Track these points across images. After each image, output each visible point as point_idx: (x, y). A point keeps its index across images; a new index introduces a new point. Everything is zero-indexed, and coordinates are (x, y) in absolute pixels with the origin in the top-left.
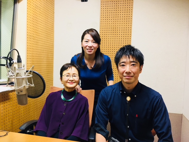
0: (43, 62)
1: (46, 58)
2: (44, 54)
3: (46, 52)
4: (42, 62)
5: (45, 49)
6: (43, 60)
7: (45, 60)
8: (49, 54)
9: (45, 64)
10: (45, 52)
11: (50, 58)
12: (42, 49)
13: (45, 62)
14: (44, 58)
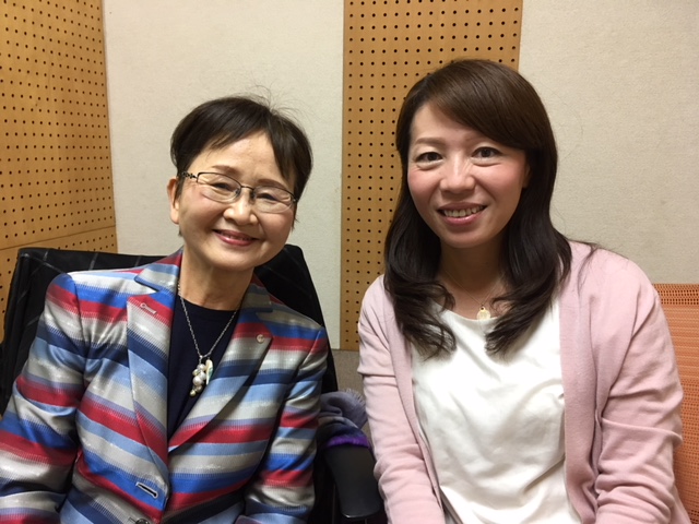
0: (38, 129)
1: (53, 106)
2: (42, 81)
3: (56, 70)
4: (29, 128)
5: (42, 57)
6: (39, 117)
7: (54, 118)
8: (78, 86)
9: (55, 141)
10: (44, 69)
11: (87, 110)
12: (24, 53)
13: (55, 130)
14: (45, 105)
